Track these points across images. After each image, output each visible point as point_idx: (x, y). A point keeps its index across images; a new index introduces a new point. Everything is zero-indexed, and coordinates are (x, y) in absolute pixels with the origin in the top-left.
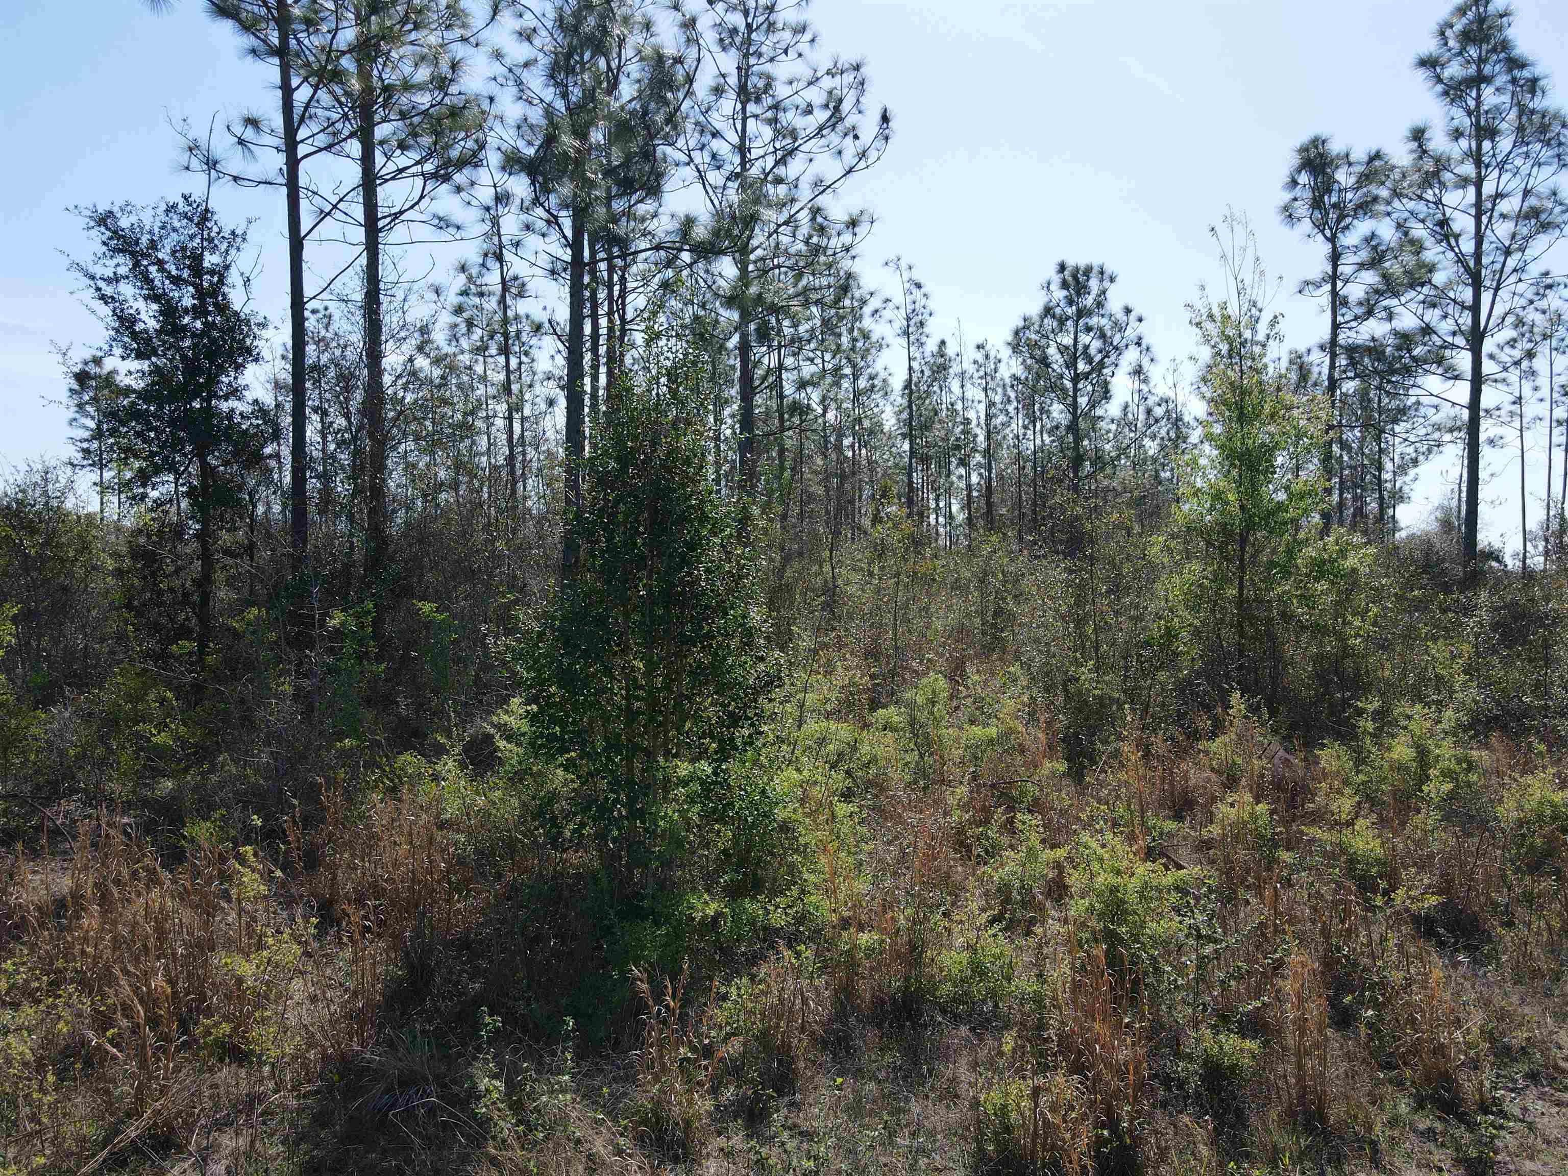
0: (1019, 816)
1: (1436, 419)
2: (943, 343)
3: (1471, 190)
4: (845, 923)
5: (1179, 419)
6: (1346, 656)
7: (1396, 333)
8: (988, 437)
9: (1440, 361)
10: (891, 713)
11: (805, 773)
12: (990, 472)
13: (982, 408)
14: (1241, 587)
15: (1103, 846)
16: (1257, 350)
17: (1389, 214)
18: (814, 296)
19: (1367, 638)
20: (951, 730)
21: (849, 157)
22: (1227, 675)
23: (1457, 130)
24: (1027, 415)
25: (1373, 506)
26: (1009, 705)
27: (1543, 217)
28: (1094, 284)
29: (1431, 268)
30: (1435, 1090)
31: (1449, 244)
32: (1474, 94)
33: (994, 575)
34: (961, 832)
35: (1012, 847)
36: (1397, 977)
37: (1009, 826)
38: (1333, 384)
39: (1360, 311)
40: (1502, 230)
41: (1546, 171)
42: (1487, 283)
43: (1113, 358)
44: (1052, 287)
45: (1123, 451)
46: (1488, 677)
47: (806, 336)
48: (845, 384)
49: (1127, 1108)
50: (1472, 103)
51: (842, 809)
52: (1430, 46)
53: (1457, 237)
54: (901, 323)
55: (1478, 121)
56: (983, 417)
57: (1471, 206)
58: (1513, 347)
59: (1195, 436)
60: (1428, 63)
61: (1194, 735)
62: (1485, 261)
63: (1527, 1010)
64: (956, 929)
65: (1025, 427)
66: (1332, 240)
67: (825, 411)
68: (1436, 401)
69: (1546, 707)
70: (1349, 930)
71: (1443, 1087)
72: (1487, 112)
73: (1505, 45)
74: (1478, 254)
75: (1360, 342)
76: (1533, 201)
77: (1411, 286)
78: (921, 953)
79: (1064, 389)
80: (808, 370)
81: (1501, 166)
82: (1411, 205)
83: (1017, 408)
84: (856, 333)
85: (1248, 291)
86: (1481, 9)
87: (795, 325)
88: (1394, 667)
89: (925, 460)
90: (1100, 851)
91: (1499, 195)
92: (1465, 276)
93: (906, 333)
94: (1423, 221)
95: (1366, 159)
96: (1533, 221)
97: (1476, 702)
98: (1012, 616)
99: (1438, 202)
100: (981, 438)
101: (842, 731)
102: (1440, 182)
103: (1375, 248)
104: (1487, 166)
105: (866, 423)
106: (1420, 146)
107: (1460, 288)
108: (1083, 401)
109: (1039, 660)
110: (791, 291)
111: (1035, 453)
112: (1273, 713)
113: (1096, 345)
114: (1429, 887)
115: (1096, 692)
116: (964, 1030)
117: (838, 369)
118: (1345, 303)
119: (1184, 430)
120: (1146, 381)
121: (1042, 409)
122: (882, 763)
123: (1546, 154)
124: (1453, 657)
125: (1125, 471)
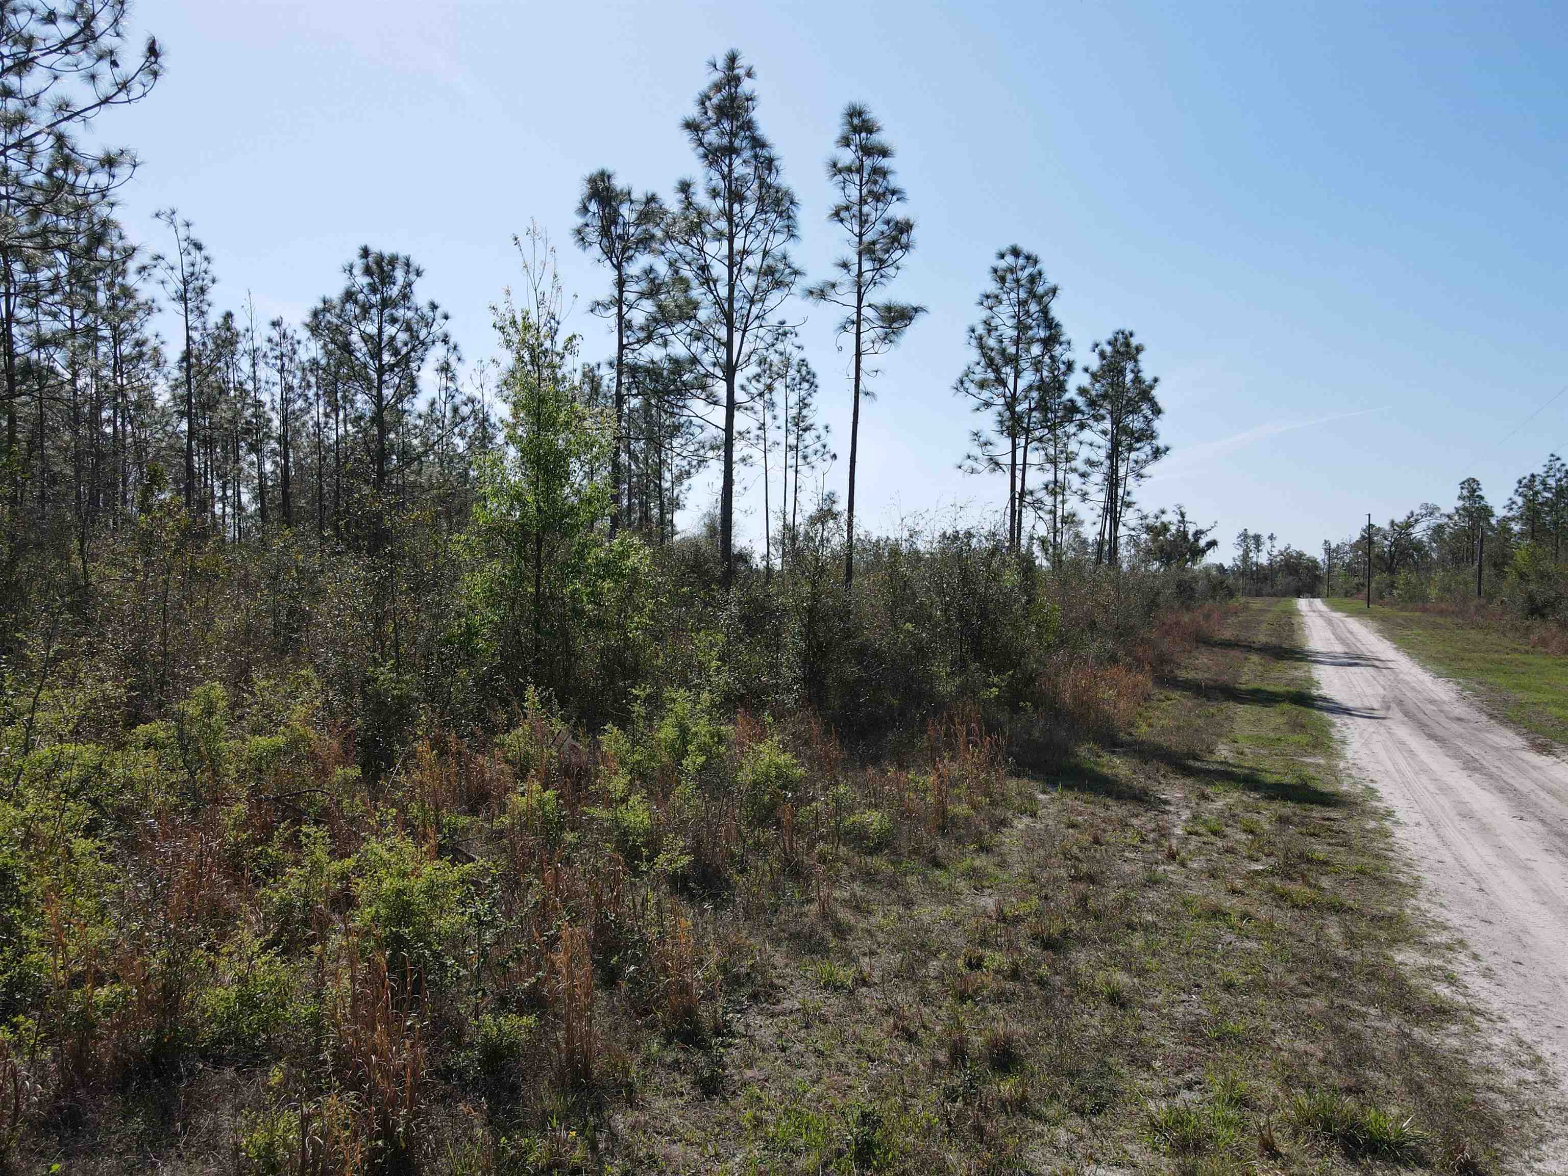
0: (304, 829)
1: (701, 437)
2: (229, 315)
3: (725, 243)
4: (76, 981)
5: (486, 419)
6: (626, 647)
7: (670, 359)
8: (285, 421)
9: (703, 387)
10: (158, 729)
11: (30, 809)
12: (287, 461)
13: (277, 390)
14: (538, 586)
15: (390, 849)
16: (557, 360)
17: (663, 253)
18: (56, 240)
19: (645, 630)
20: (231, 743)
21: (106, 86)
22: (525, 669)
23: (714, 190)
24: (328, 403)
25: (655, 512)
26: (300, 711)
27: (777, 275)
28: (399, 274)
29: (696, 306)
30: (680, 1025)
31: (709, 288)
32: (727, 161)
33: (288, 572)
34: (237, 853)
35: (297, 863)
36: (653, 932)
37: (294, 842)
38: (620, 399)
39: (642, 335)
40: (748, 282)
41: (780, 238)
42: (737, 325)
43: (419, 353)
44: (354, 271)
45: (428, 447)
46: (738, 661)
47: (48, 285)
48: (103, 348)
49: (403, 1112)
50: (726, 169)
51: (81, 845)
52: (694, 112)
53: (715, 282)
54: (175, 285)
55: (730, 185)
56: (278, 399)
57: (725, 257)
58: (758, 381)
59: (500, 439)
60: (691, 126)
61: (491, 730)
62: (736, 306)
63: (752, 941)
64: (223, 963)
65: (327, 415)
66: (618, 267)
67: (75, 375)
68: (700, 422)
69: (777, 685)
70: (617, 897)
71: (686, 1021)
72: (736, 179)
73: (749, 125)
74: (731, 299)
75: (641, 363)
76: (769, 261)
77: (681, 319)
78: (178, 997)
79: (368, 379)
80: (48, 326)
81: (747, 227)
82: (680, 248)
83: (317, 394)
84: (116, 290)
85: (547, 304)
86: (733, 90)
87: (31, 270)
88: (666, 656)
89: (208, 443)
90: (386, 855)
91: (745, 252)
92: (721, 317)
93: (183, 298)
94: (689, 264)
95: (644, 199)
96: (770, 278)
97: (728, 684)
98: (306, 617)
99: (701, 250)
100: (276, 423)
101: (88, 753)
102: (701, 232)
103: (653, 281)
104: (737, 226)
105: (133, 397)
106: (687, 198)
107: (717, 327)
108: (388, 392)
109: (335, 662)
110: (24, 229)
111: (337, 443)
112: (563, 704)
113: (402, 336)
114: (684, 848)
115: (395, 692)
116: (229, 1073)
117: (91, 331)
118: (629, 326)
119: (490, 430)
120: (452, 379)
121: (344, 397)
122: (139, 787)
123: (779, 224)
124: (712, 645)
125: (431, 469)
